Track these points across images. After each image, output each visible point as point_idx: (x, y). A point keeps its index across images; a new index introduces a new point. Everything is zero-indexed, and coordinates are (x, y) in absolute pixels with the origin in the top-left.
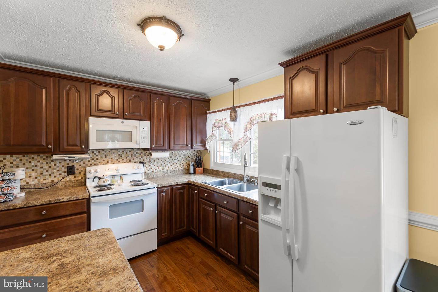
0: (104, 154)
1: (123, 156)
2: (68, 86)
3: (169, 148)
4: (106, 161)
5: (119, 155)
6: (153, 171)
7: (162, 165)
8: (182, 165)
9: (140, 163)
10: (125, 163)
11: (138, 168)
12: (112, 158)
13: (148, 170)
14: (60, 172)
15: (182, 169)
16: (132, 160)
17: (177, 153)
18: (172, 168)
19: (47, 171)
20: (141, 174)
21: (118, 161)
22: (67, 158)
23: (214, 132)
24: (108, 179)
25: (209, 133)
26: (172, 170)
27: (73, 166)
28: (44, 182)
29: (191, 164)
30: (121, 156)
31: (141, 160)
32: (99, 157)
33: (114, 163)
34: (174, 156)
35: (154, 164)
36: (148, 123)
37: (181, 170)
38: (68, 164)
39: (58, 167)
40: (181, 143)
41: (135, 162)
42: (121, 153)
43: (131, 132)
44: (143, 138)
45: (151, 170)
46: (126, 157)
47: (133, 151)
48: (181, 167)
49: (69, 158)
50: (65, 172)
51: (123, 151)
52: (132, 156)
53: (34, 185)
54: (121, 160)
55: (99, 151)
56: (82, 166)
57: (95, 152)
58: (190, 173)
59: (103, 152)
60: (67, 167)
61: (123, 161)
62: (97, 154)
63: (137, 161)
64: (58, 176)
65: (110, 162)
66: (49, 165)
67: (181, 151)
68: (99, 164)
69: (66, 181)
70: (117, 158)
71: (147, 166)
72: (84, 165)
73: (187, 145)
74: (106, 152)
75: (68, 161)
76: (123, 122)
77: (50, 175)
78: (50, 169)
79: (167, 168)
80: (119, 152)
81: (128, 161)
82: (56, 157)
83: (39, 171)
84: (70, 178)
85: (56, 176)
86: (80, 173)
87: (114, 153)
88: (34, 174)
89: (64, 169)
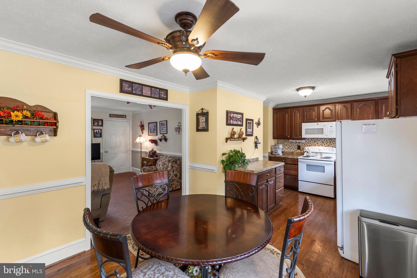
1: (324, 142)
4: (315, 145)
5: (322, 142)
10: (326, 146)
12: (318, 143)
16: (330, 145)
19: (291, 147)
21: (321, 145)
24: (311, 153)
27: (300, 146)
28: (290, 151)
30: (323, 143)
32: (311, 142)
33: (319, 146)
39: (294, 145)
41: (332, 147)
46: (327, 143)
47: (331, 140)
51: (324, 140)
52: (330, 143)
53: (287, 152)
56: (303, 146)
57: (309, 140)
59: (314, 140)
62: (311, 140)
65: (317, 145)
66: (291, 144)
68: (311, 146)
69: (297, 152)
72: (305, 146)
74: (315, 140)
75: (298, 143)
77: (291, 149)
80: (322, 140)
81: (328, 146)
82: (290, 141)
83: (288, 146)
84: (299, 151)
85: (294, 149)
86: (303, 149)
87: (319, 141)
88: (286, 147)
89: (297, 147)
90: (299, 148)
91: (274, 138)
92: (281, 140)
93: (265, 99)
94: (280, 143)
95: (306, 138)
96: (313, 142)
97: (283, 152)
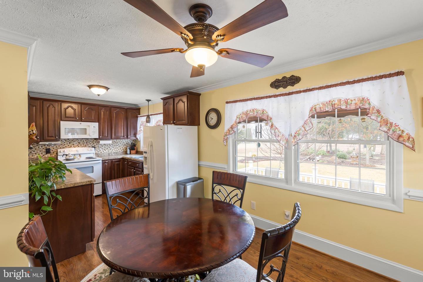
0: (69, 141)
1: (81, 143)
2: (48, 105)
3: (112, 138)
4: (70, 146)
5: (79, 142)
7: (107, 149)
9: (93, 147)
10: (82, 147)
11: (91, 150)
12: (74, 144)
13: (98, 152)
14: (42, 152)
16: (87, 145)
17: (119, 141)
18: (115, 151)
19: (34, 151)
20: (93, 154)
21: (77, 146)
22: (48, 144)
23: (141, 128)
26: (114, 152)
27: (49, 149)
29: (128, 148)
30: (80, 143)
31: (93, 146)
32: (66, 143)
33: (75, 147)
34: (116, 143)
35: (102, 148)
36: (97, 124)
37: (121, 152)
38: (46, 147)
39: (40, 149)
40: (120, 135)
41: (89, 147)
42: (80, 141)
43: (86, 129)
44: (94, 132)
45: (100, 152)
46: (83, 143)
47: (88, 140)
50: (45, 152)
52: (87, 143)
54: (80, 145)
55: (66, 140)
56: (55, 148)
58: (127, 154)
59: (68, 140)
60: (46, 149)
62: (64, 142)
64: (40, 154)
65: (72, 146)
67: (121, 140)
68: (66, 147)
69: (45, 157)
70: (77, 144)
71: (97, 149)
72: (56, 148)
73: (124, 136)
74: (70, 140)
76: (81, 124)
77: (36, 154)
78: (36, 150)
79: (111, 151)
80: (79, 140)
81: (85, 146)
84: (48, 155)
86: (54, 152)
87: (75, 141)
89: (44, 150)
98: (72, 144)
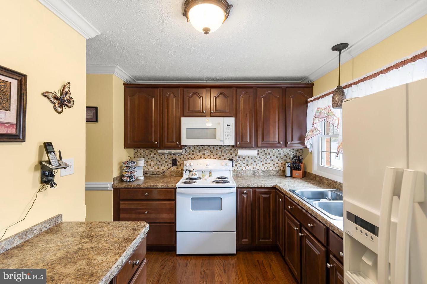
0: (198, 149)
1: (214, 152)
2: (168, 93)
3: (257, 146)
4: (199, 157)
5: (210, 151)
6: (242, 170)
7: (252, 163)
8: (276, 165)
9: (229, 160)
10: (215, 159)
12: (204, 154)
13: (238, 168)
14: (168, 164)
15: (277, 169)
16: (221, 156)
17: (271, 151)
18: (264, 168)
19: (160, 162)
20: (229, 171)
21: (209, 157)
23: (315, 126)
24: (196, 173)
25: (309, 127)
26: (264, 170)
27: (176, 159)
28: (158, 170)
29: (287, 165)
30: (212, 153)
31: (231, 157)
32: (194, 152)
33: (206, 159)
34: (266, 154)
35: (244, 162)
36: (233, 119)
37: (275, 171)
38: (172, 157)
39: (166, 159)
40: (271, 140)
41: (225, 159)
42: (212, 149)
43: (216, 129)
44: (227, 134)
45: (241, 168)
46: (217, 153)
47: (223, 148)
48: (276, 168)
49: (168, 152)
50: (171, 164)
51: (214, 148)
52: (222, 153)
53: (152, 172)
54: (212, 156)
55: (195, 147)
56: (182, 159)
57: (191, 148)
58: (286, 176)
60: (172, 159)
61: (214, 157)
62: (193, 150)
63: (226, 158)
64: (166, 167)
65: (202, 157)
66: (161, 157)
67: (275, 149)
68: (194, 158)
69: (171, 171)
70: (209, 154)
71: (236, 163)
72: (183, 159)
73: (279, 143)
74: (199, 148)
75: (173, 154)
77: (161, 165)
78: (162, 160)
79: (258, 168)
80: (211, 148)
81: (218, 157)
82: (160, 151)
83: (155, 161)
84: (174, 169)
85: (165, 166)
86: (180, 165)
87: (206, 149)
88: (152, 163)
89: (170, 161)
90: (174, 163)
91: (127, 146)
92: (142, 149)
93: (93, 35)
94: (141, 156)
95: (187, 146)
96: (196, 153)
97: (145, 173)
98: (202, 154)
